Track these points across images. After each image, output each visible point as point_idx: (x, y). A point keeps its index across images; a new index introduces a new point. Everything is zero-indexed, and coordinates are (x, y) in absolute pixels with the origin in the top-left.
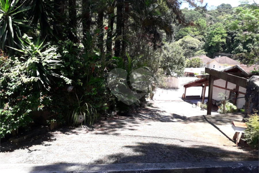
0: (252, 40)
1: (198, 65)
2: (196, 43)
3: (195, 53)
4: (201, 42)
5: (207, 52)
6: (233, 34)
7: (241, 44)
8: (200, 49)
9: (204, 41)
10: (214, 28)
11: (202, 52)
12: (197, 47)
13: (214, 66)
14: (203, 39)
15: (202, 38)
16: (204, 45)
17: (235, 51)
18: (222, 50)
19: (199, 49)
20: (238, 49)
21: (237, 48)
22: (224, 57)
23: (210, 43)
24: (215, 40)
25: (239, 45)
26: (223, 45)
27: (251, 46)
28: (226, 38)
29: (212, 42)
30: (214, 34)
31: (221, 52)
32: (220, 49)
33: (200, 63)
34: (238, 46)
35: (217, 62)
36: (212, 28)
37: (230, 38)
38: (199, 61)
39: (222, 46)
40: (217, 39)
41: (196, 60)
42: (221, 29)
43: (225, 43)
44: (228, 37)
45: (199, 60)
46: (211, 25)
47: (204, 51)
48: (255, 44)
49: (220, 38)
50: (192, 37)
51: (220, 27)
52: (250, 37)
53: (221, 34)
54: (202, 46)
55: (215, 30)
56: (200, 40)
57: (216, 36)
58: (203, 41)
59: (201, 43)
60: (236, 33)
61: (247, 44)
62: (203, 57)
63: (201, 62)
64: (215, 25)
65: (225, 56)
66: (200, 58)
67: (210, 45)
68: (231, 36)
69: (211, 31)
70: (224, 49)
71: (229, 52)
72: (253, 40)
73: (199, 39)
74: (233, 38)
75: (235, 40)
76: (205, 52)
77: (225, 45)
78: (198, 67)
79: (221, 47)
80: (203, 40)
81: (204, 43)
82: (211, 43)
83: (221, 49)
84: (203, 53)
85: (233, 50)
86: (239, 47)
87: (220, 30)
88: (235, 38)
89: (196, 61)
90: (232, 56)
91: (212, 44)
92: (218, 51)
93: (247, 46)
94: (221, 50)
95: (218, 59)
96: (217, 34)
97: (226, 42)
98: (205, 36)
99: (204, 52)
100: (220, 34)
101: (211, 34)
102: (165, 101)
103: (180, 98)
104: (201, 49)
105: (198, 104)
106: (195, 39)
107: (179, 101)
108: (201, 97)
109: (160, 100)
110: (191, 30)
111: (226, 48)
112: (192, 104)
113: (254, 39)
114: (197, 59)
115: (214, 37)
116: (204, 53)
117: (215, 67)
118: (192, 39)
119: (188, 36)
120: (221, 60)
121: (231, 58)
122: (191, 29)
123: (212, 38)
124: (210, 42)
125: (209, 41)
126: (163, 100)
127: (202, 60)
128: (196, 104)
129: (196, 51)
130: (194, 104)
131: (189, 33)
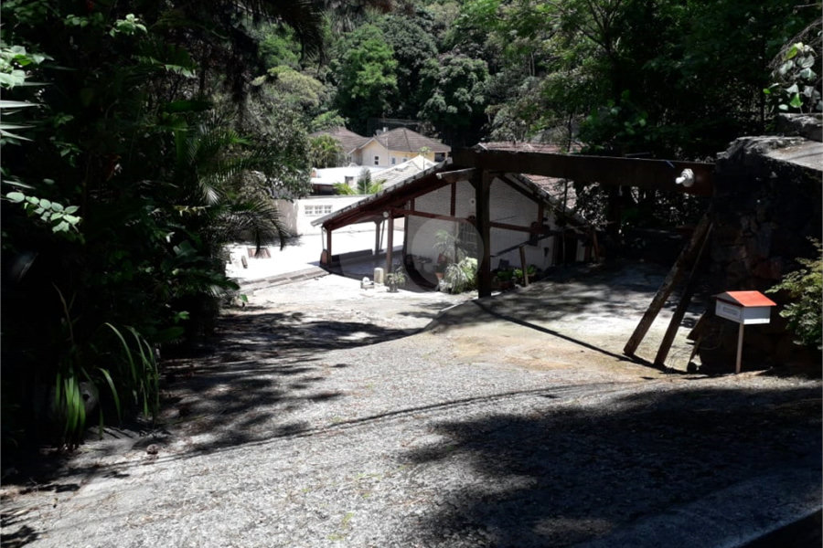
0: (465, 77)
1: (330, 160)
2: (311, 88)
3: (313, 122)
4: (324, 87)
5: (347, 119)
6: (414, 61)
7: (438, 90)
8: (326, 109)
9: (334, 84)
10: (357, 41)
11: (333, 117)
12: (317, 102)
13: (377, 158)
14: (328, 75)
15: (325, 74)
16: (337, 96)
17: (426, 111)
18: (390, 110)
19: (322, 108)
20: (434, 104)
21: (431, 100)
22: (400, 131)
23: (353, 90)
24: (367, 79)
25: (434, 92)
26: (389, 95)
27: (464, 94)
28: (397, 72)
29: (357, 85)
30: (361, 60)
31: (386, 117)
32: (384, 107)
33: (335, 152)
34: (431, 97)
35: (384, 145)
36: (350, 41)
37: (408, 72)
38: (332, 146)
39: (389, 98)
40: (371, 75)
41: (324, 142)
42: (378, 45)
43: (396, 88)
44: (402, 70)
45: (333, 143)
46: (347, 33)
47: (338, 113)
48: (473, 89)
49: (379, 74)
50: (295, 72)
51: (376, 38)
52: (461, 68)
53: (381, 60)
54: (329, 99)
55: (361, 50)
56: (323, 81)
57: (367, 67)
58: (330, 84)
59: (326, 90)
60: (423, 58)
61: (456, 91)
62: (340, 133)
63: (338, 150)
64: (360, 32)
65: (401, 126)
66: (334, 138)
67: (354, 96)
68: (411, 67)
69: (350, 51)
70: (395, 106)
71: (409, 117)
72: (469, 77)
73: (318, 78)
74: (416, 71)
75: (423, 79)
76: (343, 119)
77: (395, 95)
78: (332, 165)
79: (384, 101)
80: (330, 78)
81: (335, 89)
82: (357, 88)
83: (386, 106)
84: (337, 121)
85: (419, 109)
86: (436, 99)
87: (374, 47)
88: (422, 72)
89: (323, 147)
90: (417, 126)
91: (360, 91)
92: (379, 113)
93: (456, 94)
94: (386, 111)
95: (385, 138)
96: (369, 60)
97: (397, 85)
98: (334, 67)
99: (339, 117)
100: (377, 62)
101: (350, 61)
102: (271, 282)
103: (314, 264)
104: (330, 110)
105: (375, 276)
106: (306, 77)
107: (315, 276)
108: (374, 253)
109: (253, 282)
110: (288, 48)
111: (400, 104)
112: (359, 277)
113: (472, 73)
114: (326, 141)
115: (361, 69)
116: (340, 119)
117: (379, 161)
118: (295, 77)
119: (281, 66)
120: (394, 139)
121: (418, 132)
122: (285, 44)
123: (356, 74)
124: (352, 87)
125: (350, 83)
126: (263, 280)
127: (339, 142)
128: (371, 277)
129: (316, 115)
130: (366, 279)
131: (282, 58)
